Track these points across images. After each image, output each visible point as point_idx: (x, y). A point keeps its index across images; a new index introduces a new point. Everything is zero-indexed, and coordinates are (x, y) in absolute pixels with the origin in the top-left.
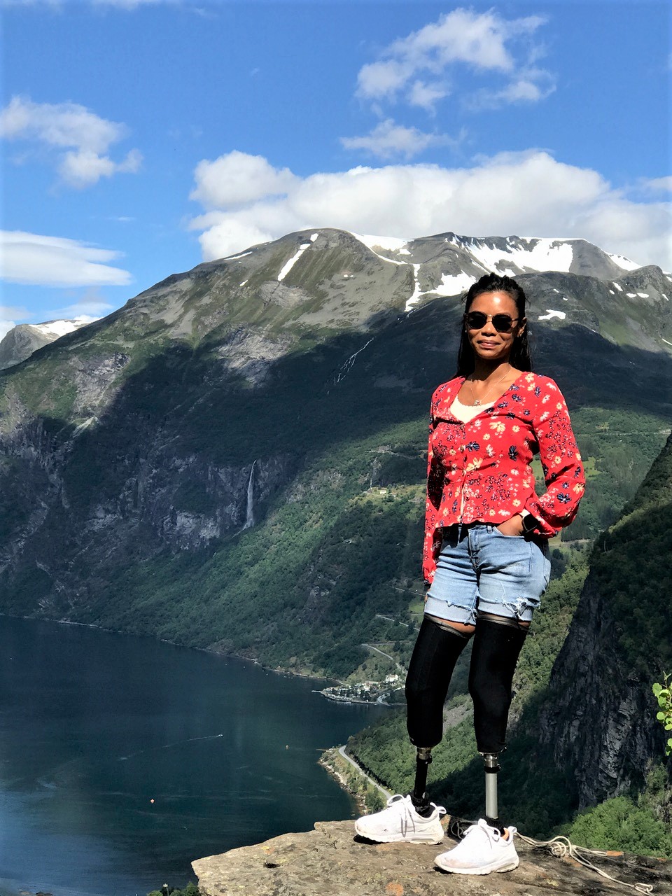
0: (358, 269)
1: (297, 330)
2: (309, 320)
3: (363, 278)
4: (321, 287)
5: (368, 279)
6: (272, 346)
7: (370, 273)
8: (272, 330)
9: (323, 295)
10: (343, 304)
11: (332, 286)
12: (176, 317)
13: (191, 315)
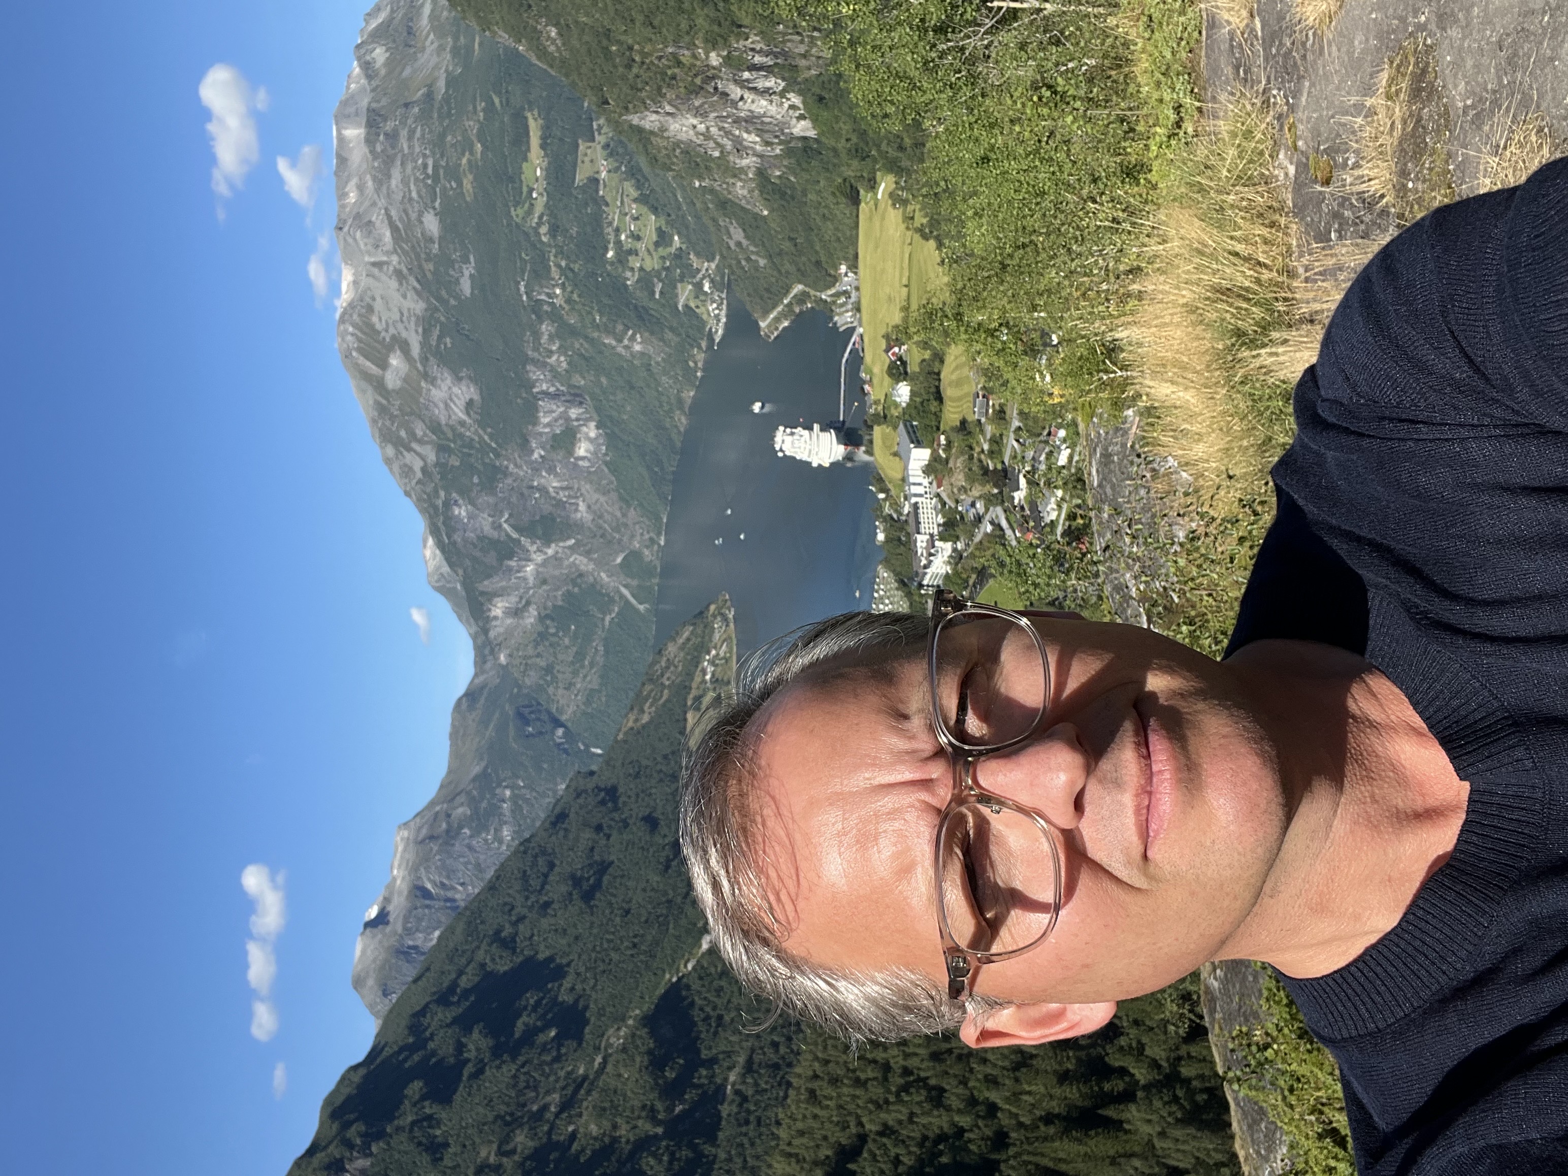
0: (370, 309)
1: (425, 360)
2: (416, 350)
3: (378, 305)
4: (388, 340)
5: (378, 299)
6: (439, 382)
7: (374, 299)
8: (426, 380)
9: (393, 337)
10: (402, 321)
11: (387, 331)
12: (418, 458)
13: (414, 445)
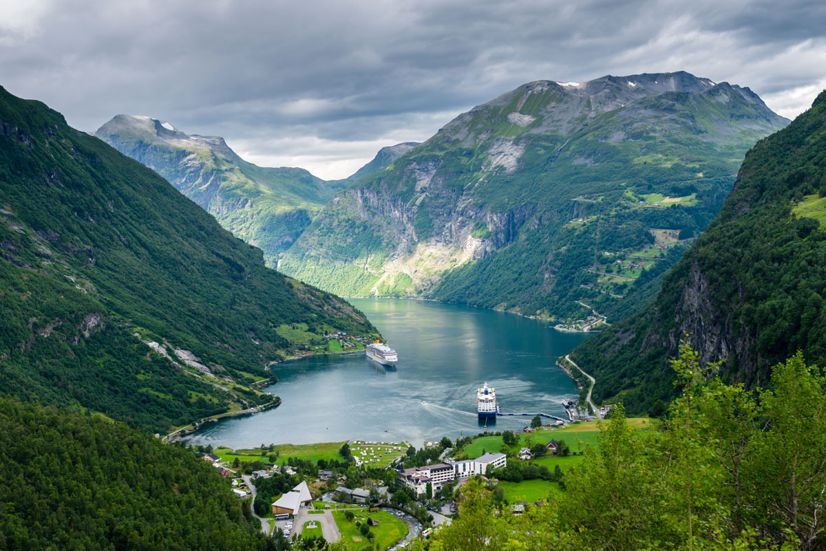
0: (560, 101)
1: (529, 137)
3: (563, 106)
5: (565, 106)
6: (516, 147)
8: (515, 139)
9: (542, 117)
11: (546, 112)
12: (464, 137)
13: (472, 135)
